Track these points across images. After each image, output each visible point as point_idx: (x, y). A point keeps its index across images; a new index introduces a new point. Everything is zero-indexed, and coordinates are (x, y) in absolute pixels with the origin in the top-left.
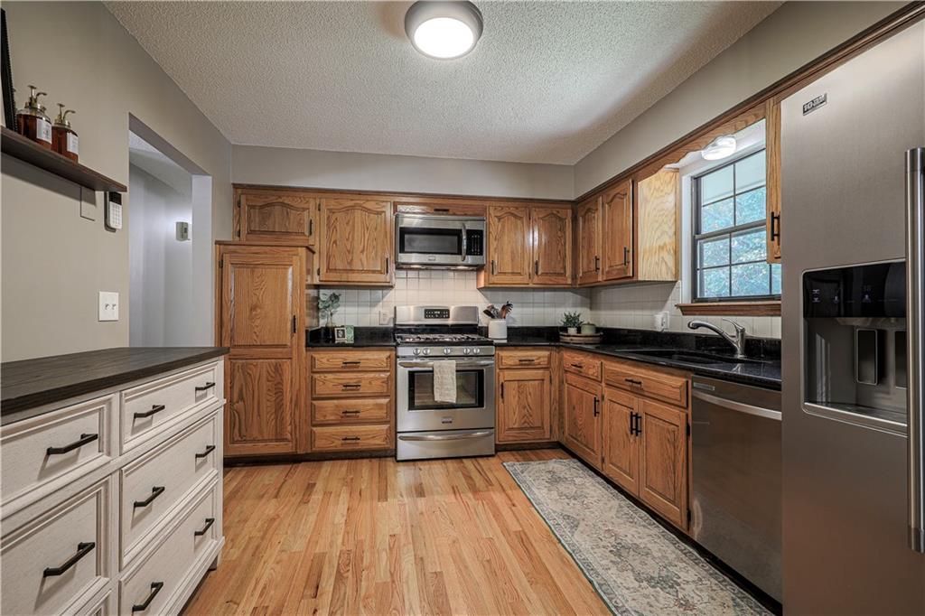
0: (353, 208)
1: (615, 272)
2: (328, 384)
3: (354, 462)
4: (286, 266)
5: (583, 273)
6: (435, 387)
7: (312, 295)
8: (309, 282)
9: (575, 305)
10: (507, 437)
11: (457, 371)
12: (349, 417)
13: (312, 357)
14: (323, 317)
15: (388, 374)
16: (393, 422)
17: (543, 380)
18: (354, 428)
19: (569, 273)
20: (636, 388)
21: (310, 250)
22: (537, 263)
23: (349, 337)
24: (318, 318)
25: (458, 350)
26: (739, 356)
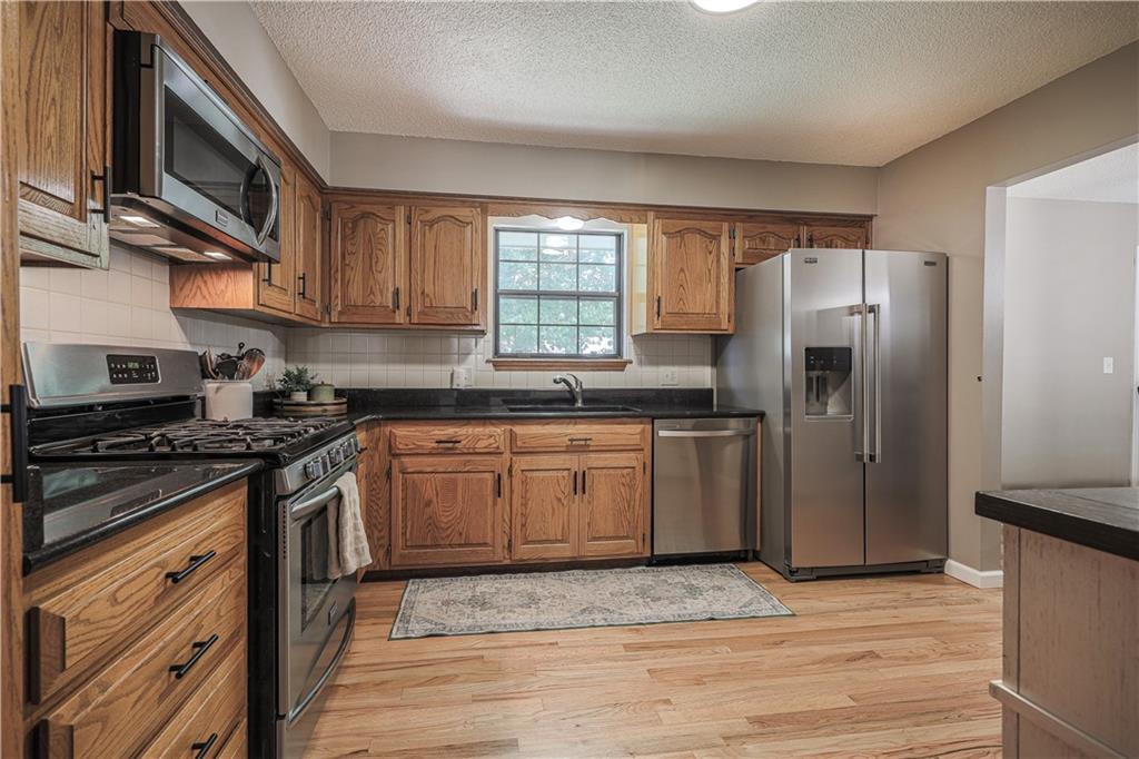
1: (443, 316)
19: (318, 304)
22: (303, 279)
26: (580, 405)
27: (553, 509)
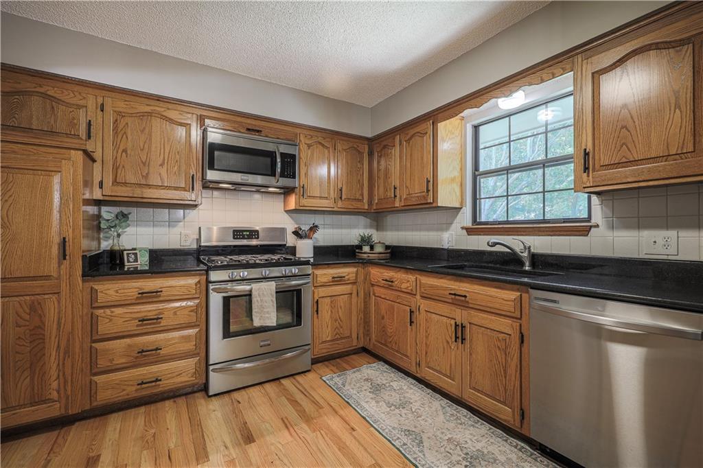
0: (150, 114)
1: (414, 199)
2: (116, 320)
3: (153, 407)
4: (49, 173)
5: (378, 200)
6: (254, 311)
7: (91, 213)
8: (87, 196)
9: (366, 227)
10: (321, 350)
11: (277, 292)
12: (147, 356)
13: (92, 288)
14: (107, 238)
15: (197, 301)
16: (203, 354)
17: (351, 294)
18: (155, 368)
19: (365, 200)
20: (460, 301)
21: (89, 156)
22: (341, 190)
23: (143, 261)
24: (99, 240)
25: (276, 271)
26: (527, 268)
27: (444, 348)
